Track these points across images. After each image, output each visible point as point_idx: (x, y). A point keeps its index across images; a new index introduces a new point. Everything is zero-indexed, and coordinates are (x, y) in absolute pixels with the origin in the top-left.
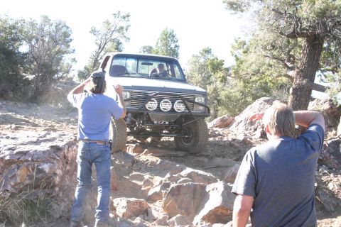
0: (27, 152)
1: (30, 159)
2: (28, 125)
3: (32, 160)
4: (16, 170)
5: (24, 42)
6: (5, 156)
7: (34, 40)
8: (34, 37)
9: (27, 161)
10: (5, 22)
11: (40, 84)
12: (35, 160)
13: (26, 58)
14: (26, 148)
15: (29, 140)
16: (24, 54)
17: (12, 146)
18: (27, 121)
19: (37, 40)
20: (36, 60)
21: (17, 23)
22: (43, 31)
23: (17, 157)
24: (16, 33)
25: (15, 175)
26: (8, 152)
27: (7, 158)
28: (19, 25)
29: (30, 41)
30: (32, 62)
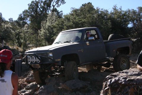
0: (133, 79)
1: (135, 83)
2: (134, 65)
3: (136, 84)
4: (128, 89)
5: (130, 22)
6: (122, 82)
7: (135, 21)
8: (135, 19)
9: (134, 84)
10: (120, 13)
11: (140, 43)
12: (137, 84)
13: (131, 30)
14: (133, 78)
15: (134, 73)
16: (131, 28)
17: (125, 77)
18: (133, 63)
19: (137, 20)
20: (136, 31)
21: (126, 13)
22: (140, 15)
23: (128, 82)
24: (126, 18)
25: (128, 92)
26: (123, 80)
27: (123, 83)
28: (127, 13)
29: (133, 21)
30: (135, 32)
